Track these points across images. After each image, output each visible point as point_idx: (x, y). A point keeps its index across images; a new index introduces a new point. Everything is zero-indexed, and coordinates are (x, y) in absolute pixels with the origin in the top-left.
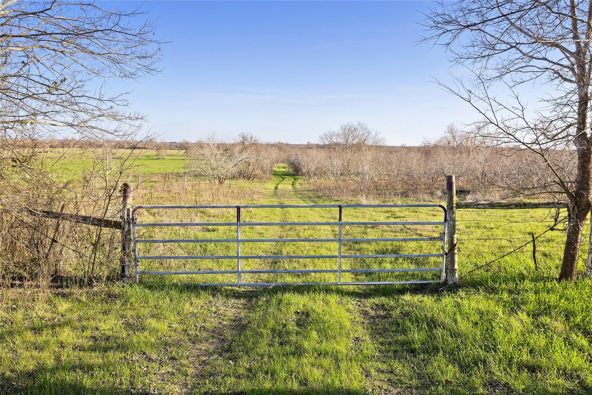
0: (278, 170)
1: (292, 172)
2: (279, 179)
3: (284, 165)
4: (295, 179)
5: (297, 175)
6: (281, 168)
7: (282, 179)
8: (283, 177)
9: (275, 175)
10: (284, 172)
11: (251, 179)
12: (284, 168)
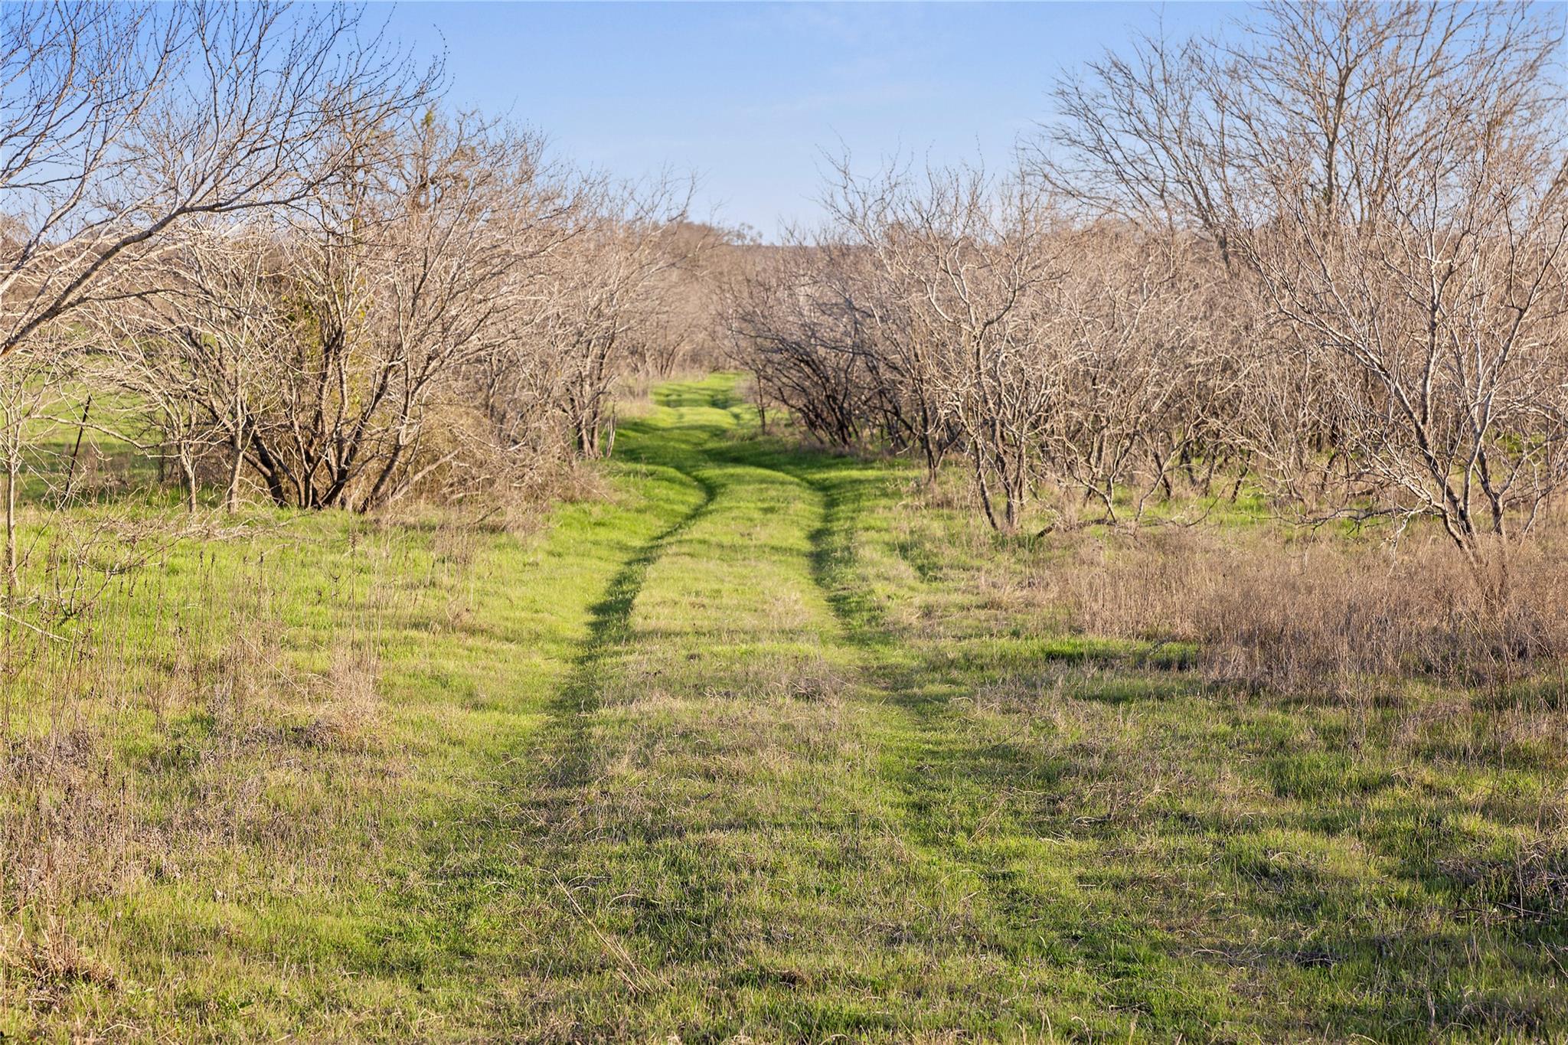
0: (664, 417)
1: (794, 437)
2: (662, 490)
3: (713, 382)
4: (830, 495)
5: (841, 459)
6: (695, 403)
7: (695, 497)
8: (712, 472)
9: (632, 455)
10: (718, 433)
11: (356, 492)
12: (714, 404)
